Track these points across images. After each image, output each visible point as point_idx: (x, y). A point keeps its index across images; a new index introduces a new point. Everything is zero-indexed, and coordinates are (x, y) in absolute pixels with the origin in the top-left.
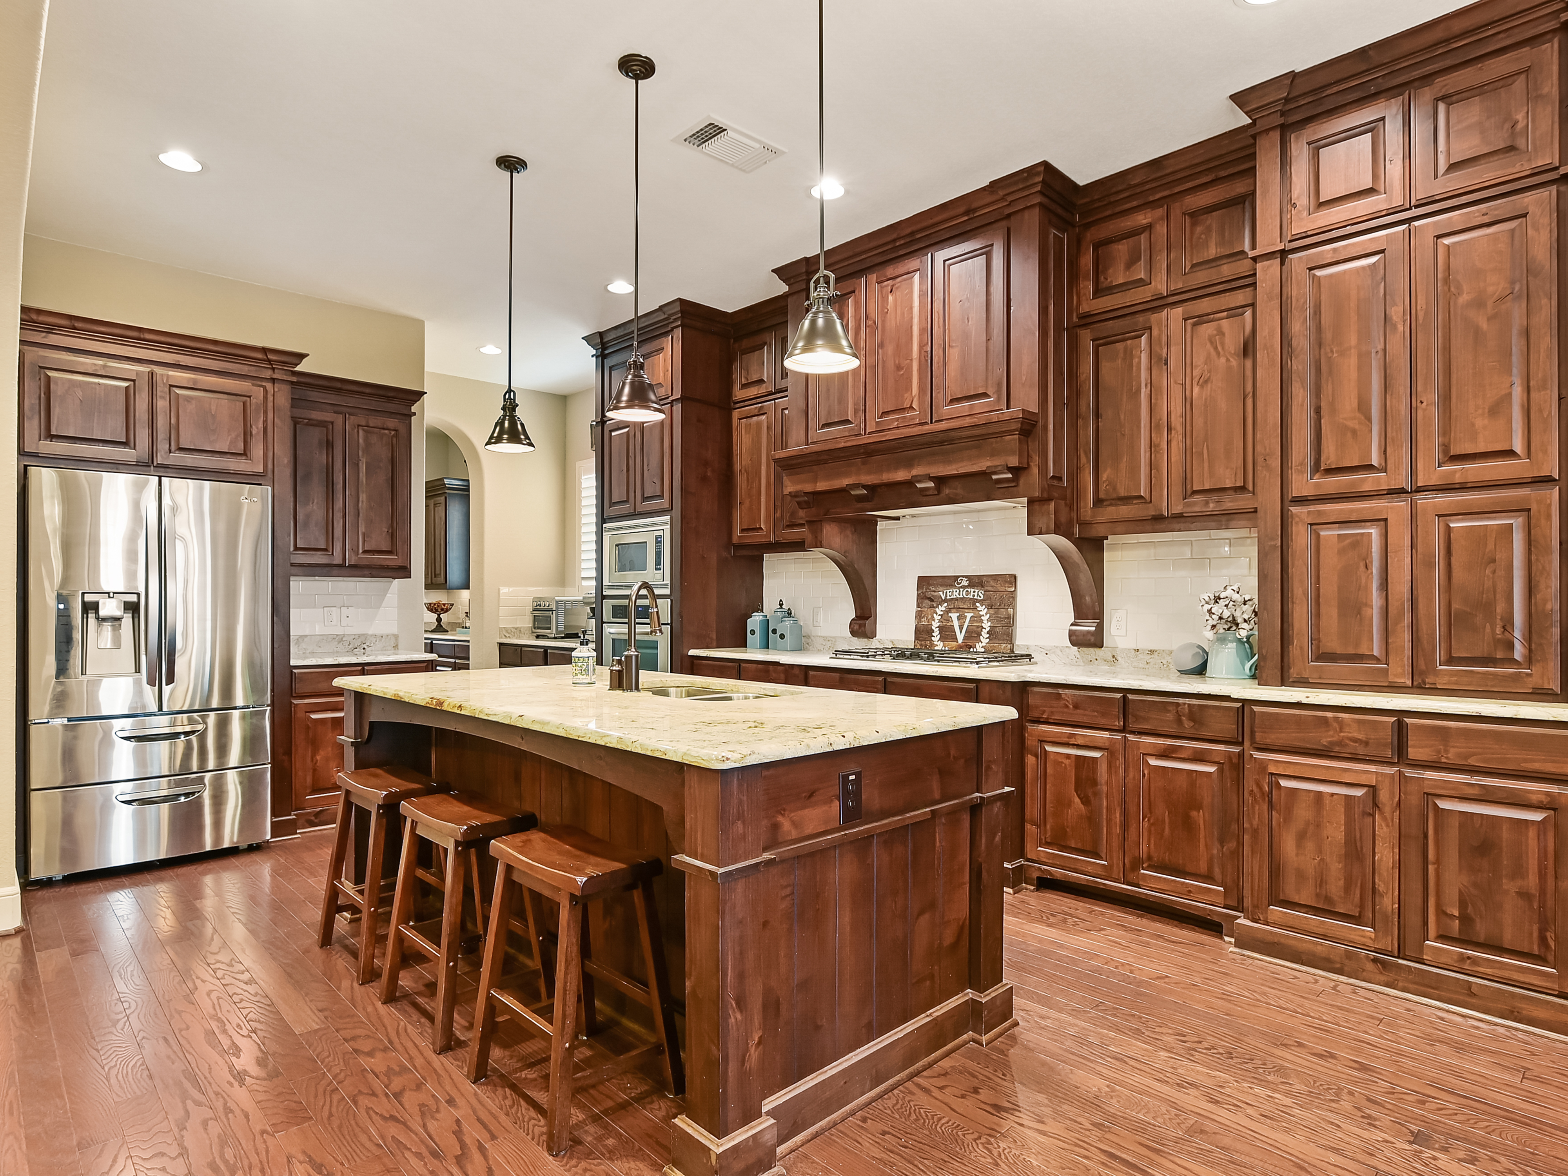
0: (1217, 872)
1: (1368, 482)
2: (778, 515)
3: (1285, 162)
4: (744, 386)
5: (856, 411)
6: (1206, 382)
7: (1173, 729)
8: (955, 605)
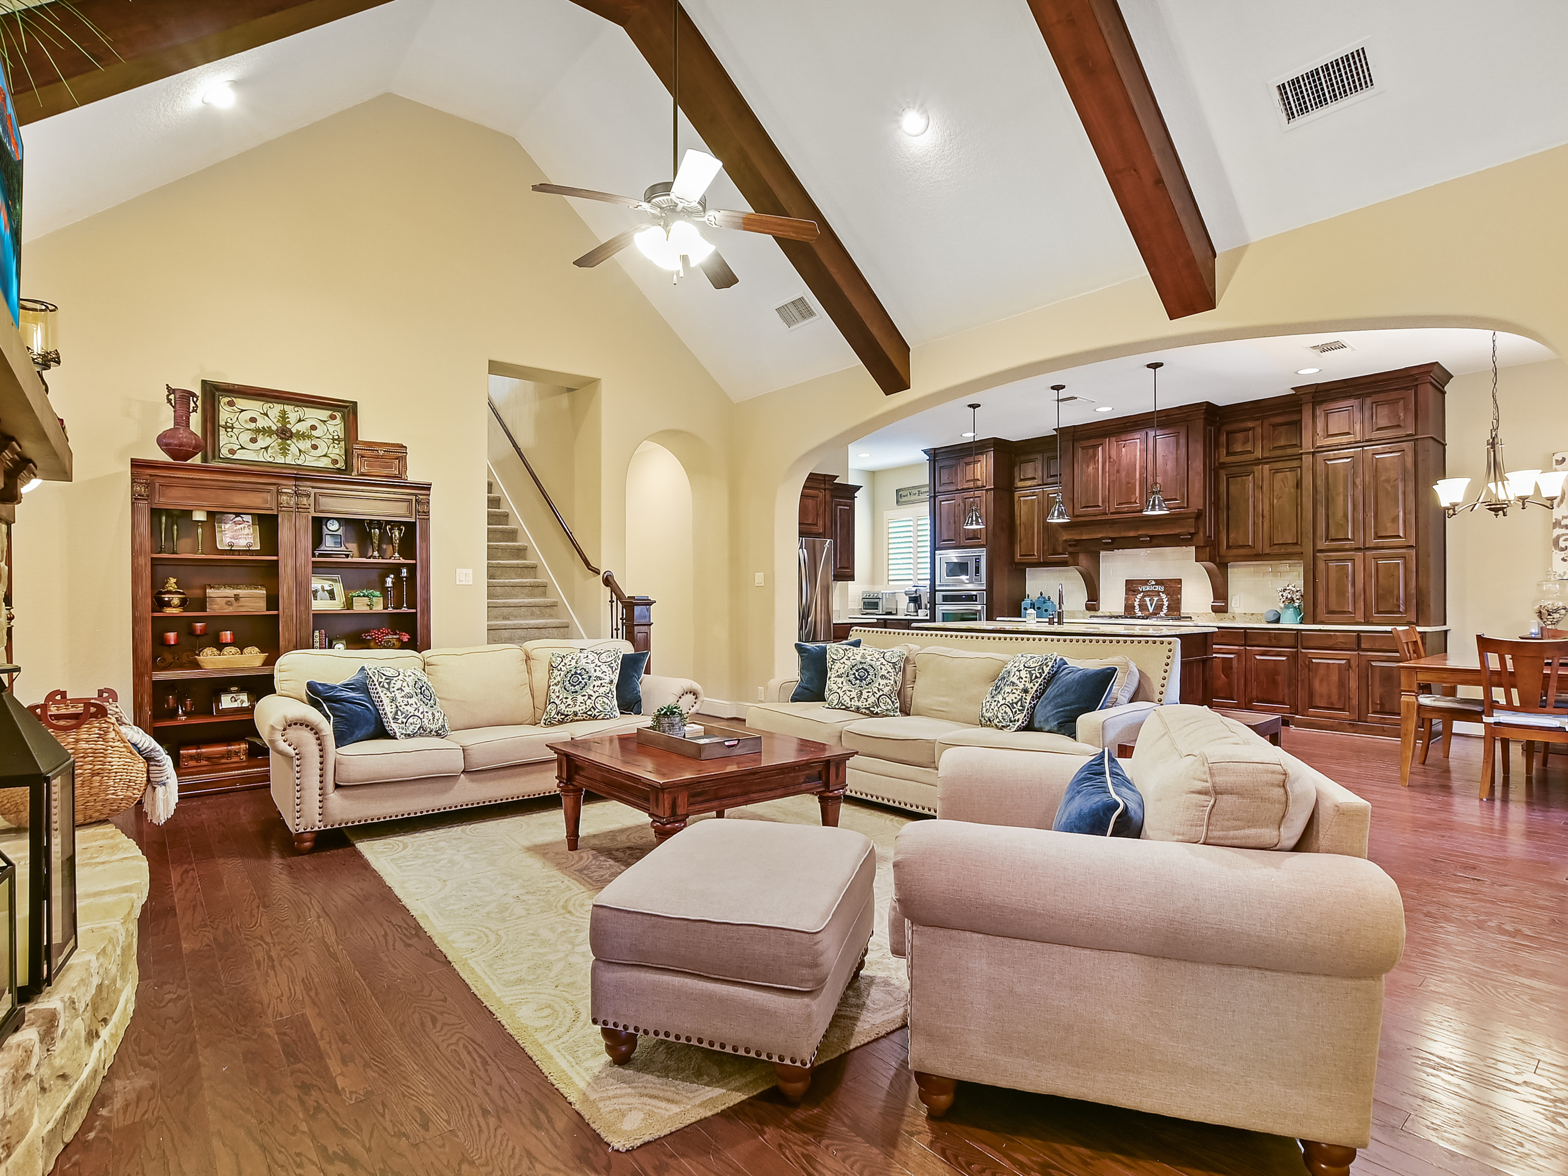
0: (1286, 699)
1: (1348, 544)
2: (1046, 548)
3: (1314, 417)
4: (1021, 480)
5: (1103, 502)
6: (1280, 498)
7: (1268, 643)
8: (1147, 594)
